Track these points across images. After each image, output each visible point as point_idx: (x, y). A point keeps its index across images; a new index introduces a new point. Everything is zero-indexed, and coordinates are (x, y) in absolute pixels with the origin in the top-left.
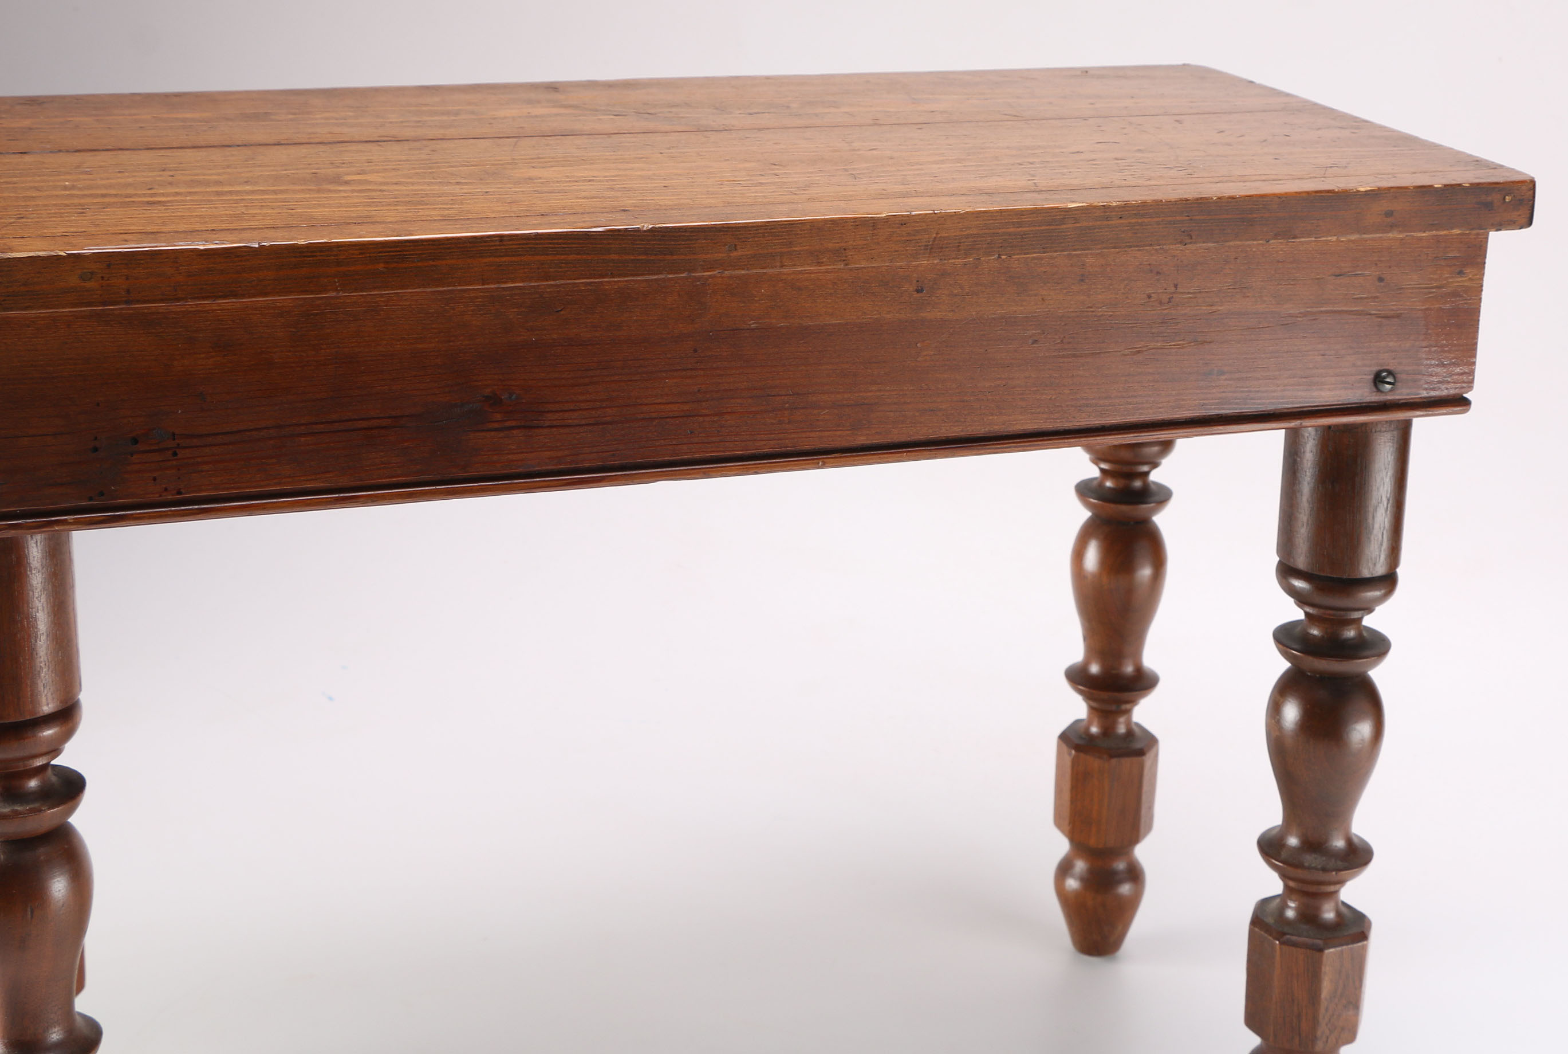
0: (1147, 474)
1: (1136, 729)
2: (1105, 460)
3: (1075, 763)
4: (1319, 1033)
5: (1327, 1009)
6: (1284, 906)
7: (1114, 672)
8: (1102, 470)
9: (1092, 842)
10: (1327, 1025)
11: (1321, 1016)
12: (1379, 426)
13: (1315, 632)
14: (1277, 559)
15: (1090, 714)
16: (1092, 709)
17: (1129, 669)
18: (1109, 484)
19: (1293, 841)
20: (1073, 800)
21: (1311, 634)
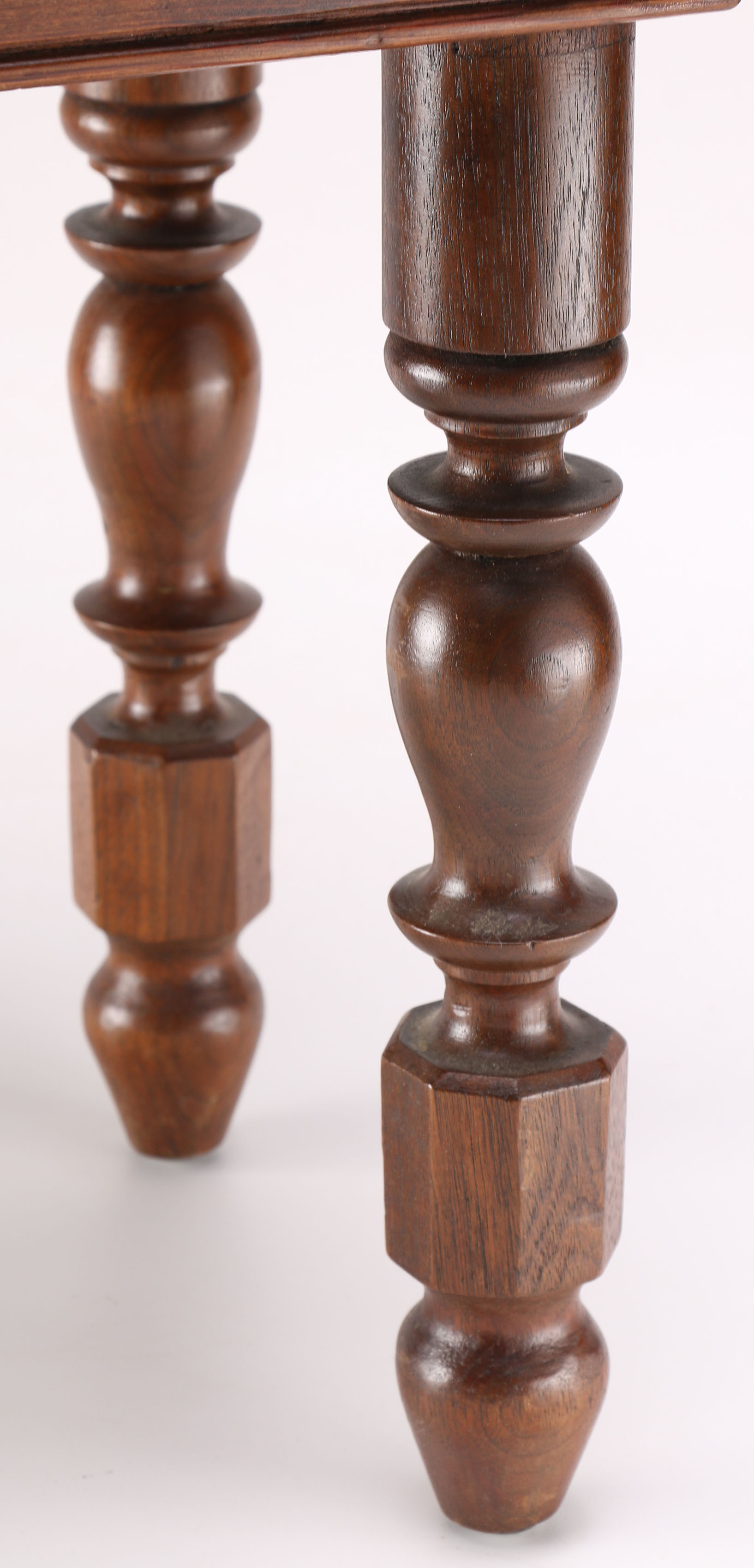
0: (206, 186)
1: (223, 704)
2: (116, 162)
3: (99, 774)
4: (521, 1261)
5: (534, 1215)
6: (449, 1020)
7: (166, 591)
8: (117, 185)
9: (144, 931)
10: (537, 1243)
11: (523, 1228)
12: (555, 42)
13: (468, 470)
14: (386, 331)
15: (129, 678)
16: (133, 669)
17: (198, 582)
18: (130, 210)
19: (455, 888)
20: (102, 851)
21: (458, 475)
